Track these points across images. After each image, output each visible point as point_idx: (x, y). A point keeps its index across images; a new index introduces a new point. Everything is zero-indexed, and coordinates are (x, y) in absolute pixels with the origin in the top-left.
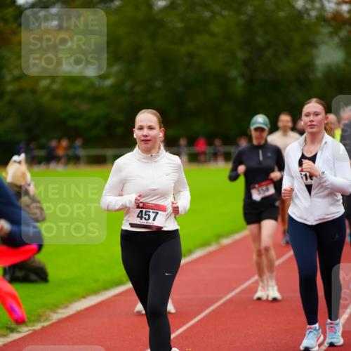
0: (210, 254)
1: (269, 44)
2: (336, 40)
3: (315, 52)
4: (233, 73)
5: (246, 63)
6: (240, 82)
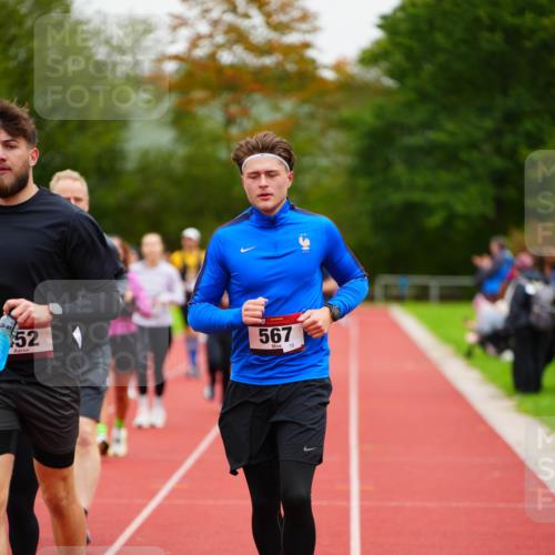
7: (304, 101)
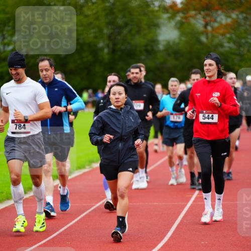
0: (84, 174)
1: (126, 24)
2: (173, 23)
3: (158, 31)
4: (101, 45)
5: (110, 37)
6: (106, 51)
7: (242, 12)
